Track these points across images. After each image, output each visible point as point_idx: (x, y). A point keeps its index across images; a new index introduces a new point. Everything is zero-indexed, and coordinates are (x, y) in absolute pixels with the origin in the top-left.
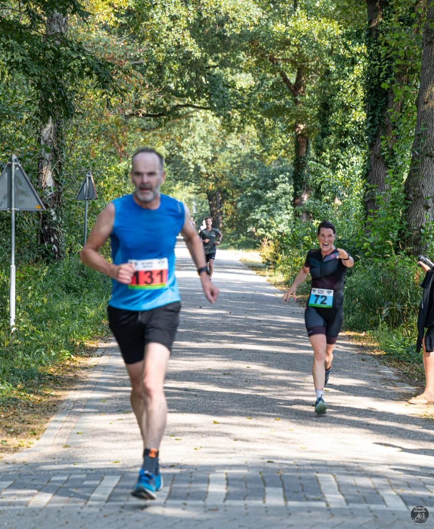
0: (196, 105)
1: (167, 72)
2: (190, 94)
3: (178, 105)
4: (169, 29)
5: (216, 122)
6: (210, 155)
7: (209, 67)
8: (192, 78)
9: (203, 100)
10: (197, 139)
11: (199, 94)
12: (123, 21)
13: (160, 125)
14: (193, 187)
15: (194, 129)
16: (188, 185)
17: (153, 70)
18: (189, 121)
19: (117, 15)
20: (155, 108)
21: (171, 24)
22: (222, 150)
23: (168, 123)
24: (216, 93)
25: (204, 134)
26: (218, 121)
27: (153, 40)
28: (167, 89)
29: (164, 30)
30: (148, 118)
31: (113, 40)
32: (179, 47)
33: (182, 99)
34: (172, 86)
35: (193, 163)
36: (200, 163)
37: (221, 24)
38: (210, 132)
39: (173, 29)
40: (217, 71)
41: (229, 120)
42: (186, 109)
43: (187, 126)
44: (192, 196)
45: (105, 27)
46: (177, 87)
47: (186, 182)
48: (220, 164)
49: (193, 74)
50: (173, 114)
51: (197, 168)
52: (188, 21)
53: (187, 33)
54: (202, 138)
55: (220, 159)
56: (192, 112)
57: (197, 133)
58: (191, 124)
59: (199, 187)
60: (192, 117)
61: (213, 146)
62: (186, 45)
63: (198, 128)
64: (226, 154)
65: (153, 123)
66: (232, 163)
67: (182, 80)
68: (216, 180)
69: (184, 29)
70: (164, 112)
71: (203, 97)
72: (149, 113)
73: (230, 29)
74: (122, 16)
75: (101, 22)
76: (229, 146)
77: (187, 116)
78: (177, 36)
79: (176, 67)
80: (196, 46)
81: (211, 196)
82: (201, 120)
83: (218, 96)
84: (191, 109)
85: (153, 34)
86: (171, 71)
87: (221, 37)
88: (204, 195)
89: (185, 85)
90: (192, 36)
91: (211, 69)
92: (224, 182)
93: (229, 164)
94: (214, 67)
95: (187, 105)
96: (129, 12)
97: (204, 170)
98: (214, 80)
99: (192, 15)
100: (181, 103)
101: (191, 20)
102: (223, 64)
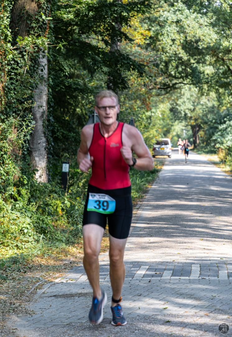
0: (185, 82)
1: (170, 67)
2: (182, 77)
3: (176, 83)
4: (171, 46)
5: (195, 90)
6: (192, 108)
7: (191, 64)
8: (183, 69)
9: (188, 80)
10: (185, 100)
11: (187, 77)
12: (148, 42)
13: (167, 93)
14: (184, 123)
15: (184, 95)
16: (181, 122)
17: (163, 65)
18: (181, 90)
19: (145, 39)
20: (165, 84)
21: (171, 43)
22: (197, 105)
23: (171, 92)
24: (196, 76)
25: (189, 97)
26: (197, 90)
27: (163, 51)
28: (170, 75)
29: (169, 46)
30: (161, 90)
31: (143, 51)
32: (176, 54)
33: (177, 79)
34: (173, 73)
35: (184, 112)
36: (187, 111)
37: (197, 42)
38: (192, 96)
39: (173, 46)
40: (195, 65)
41: (202, 90)
42: (180, 85)
43: (180, 93)
44: (184, 128)
45: (139, 46)
46: (175, 73)
47: (180, 121)
48: (197, 112)
49: (183, 67)
50: (174, 87)
51: (186, 114)
52: (180, 42)
53: (180, 47)
54: (188, 99)
55: (197, 109)
56: (183, 86)
57: (185, 96)
58: (182, 92)
59: (187, 123)
60: (183, 88)
61: (193, 103)
62: (180, 53)
63: (186, 94)
64: (200, 107)
65: (163, 92)
66: (203, 111)
67: (178, 70)
68: (196, 120)
69: (179, 45)
70: (169, 86)
71: (188, 78)
72: (162, 87)
73: (201, 45)
74: (148, 39)
75: (137, 43)
76: (202, 103)
77: (180, 88)
78: (175, 49)
79: (174, 64)
80: (185, 54)
81: (193, 127)
82: (188, 89)
83: (196, 78)
84: (182, 85)
85: (163, 48)
86: (173, 66)
87: (197, 48)
88: (190, 127)
89: (180, 73)
90: (183, 49)
91: (192, 65)
92: (200, 121)
93: (202, 112)
94: (194, 63)
95: (180, 83)
96: (151, 37)
97: (189, 115)
98: (194, 70)
99: (182, 38)
100: (178, 82)
101: (182, 41)
102: (198, 62)
